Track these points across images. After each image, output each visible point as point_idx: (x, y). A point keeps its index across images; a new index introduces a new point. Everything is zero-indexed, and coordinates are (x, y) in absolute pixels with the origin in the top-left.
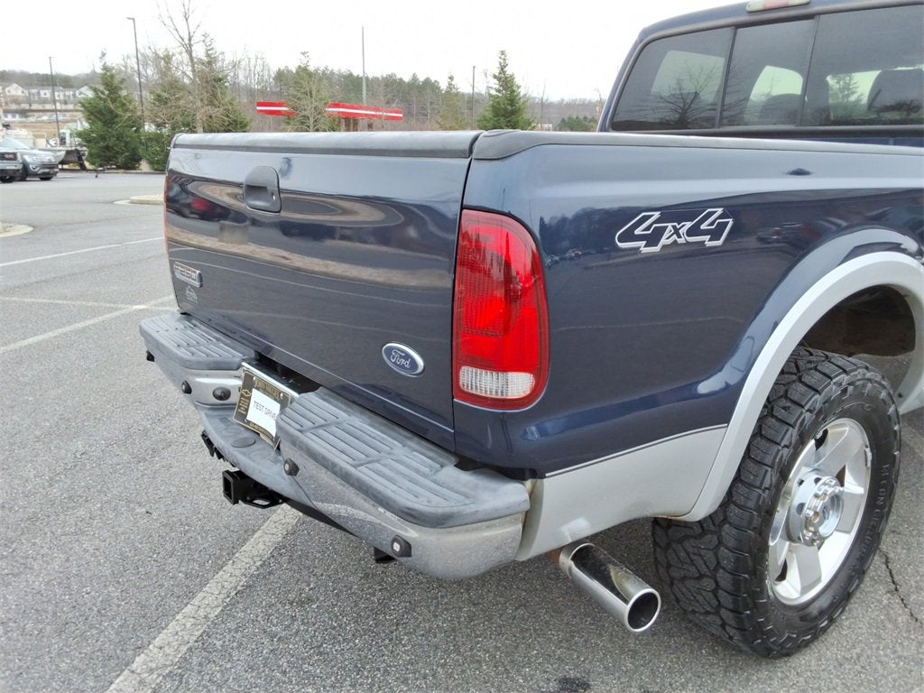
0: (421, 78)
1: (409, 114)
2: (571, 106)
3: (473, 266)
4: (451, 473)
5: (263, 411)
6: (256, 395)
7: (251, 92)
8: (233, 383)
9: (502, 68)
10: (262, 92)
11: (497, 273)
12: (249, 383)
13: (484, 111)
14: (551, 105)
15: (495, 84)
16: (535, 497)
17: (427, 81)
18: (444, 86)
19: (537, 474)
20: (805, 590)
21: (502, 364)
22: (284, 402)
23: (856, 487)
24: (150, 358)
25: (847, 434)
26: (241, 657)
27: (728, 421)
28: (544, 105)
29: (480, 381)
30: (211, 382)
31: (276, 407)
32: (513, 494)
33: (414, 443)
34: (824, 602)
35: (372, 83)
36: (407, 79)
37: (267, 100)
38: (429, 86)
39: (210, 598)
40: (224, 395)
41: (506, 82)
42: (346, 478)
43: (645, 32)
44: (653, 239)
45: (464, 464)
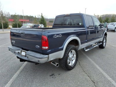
0: (31, 16)
1: (30, 20)
2: (50, 19)
3: (43, 39)
4: (42, 55)
5: (23, 53)
6: (22, 52)
7: (8, 18)
8: (20, 51)
9: (42, 15)
10: (9, 18)
11: (45, 40)
12: (21, 51)
13: (40, 20)
14: (48, 19)
15: (41, 17)
16: (49, 56)
17: (32, 16)
18: (34, 17)
19: (49, 54)
20: (71, 64)
21: (45, 46)
22: (26, 52)
23: (75, 56)
24: (9, 50)
25: (73, 51)
26: (22, 77)
27: (63, 50)
28: (47, 19)
29: (44, 48)
30: (17, 51)
31: (25, 53)
32: (47, 56)
33: (39, 54)
34: (73, 66)
35: (25, 17)
36: (29, 16)
37: (10, 19)
38: (32, 17)
39: (18, 72)
40: (19, 52)
41: (42, 17)
42: (33, 56)
43: (56, 16)
44: (56, 37)
45: (43, 54)
